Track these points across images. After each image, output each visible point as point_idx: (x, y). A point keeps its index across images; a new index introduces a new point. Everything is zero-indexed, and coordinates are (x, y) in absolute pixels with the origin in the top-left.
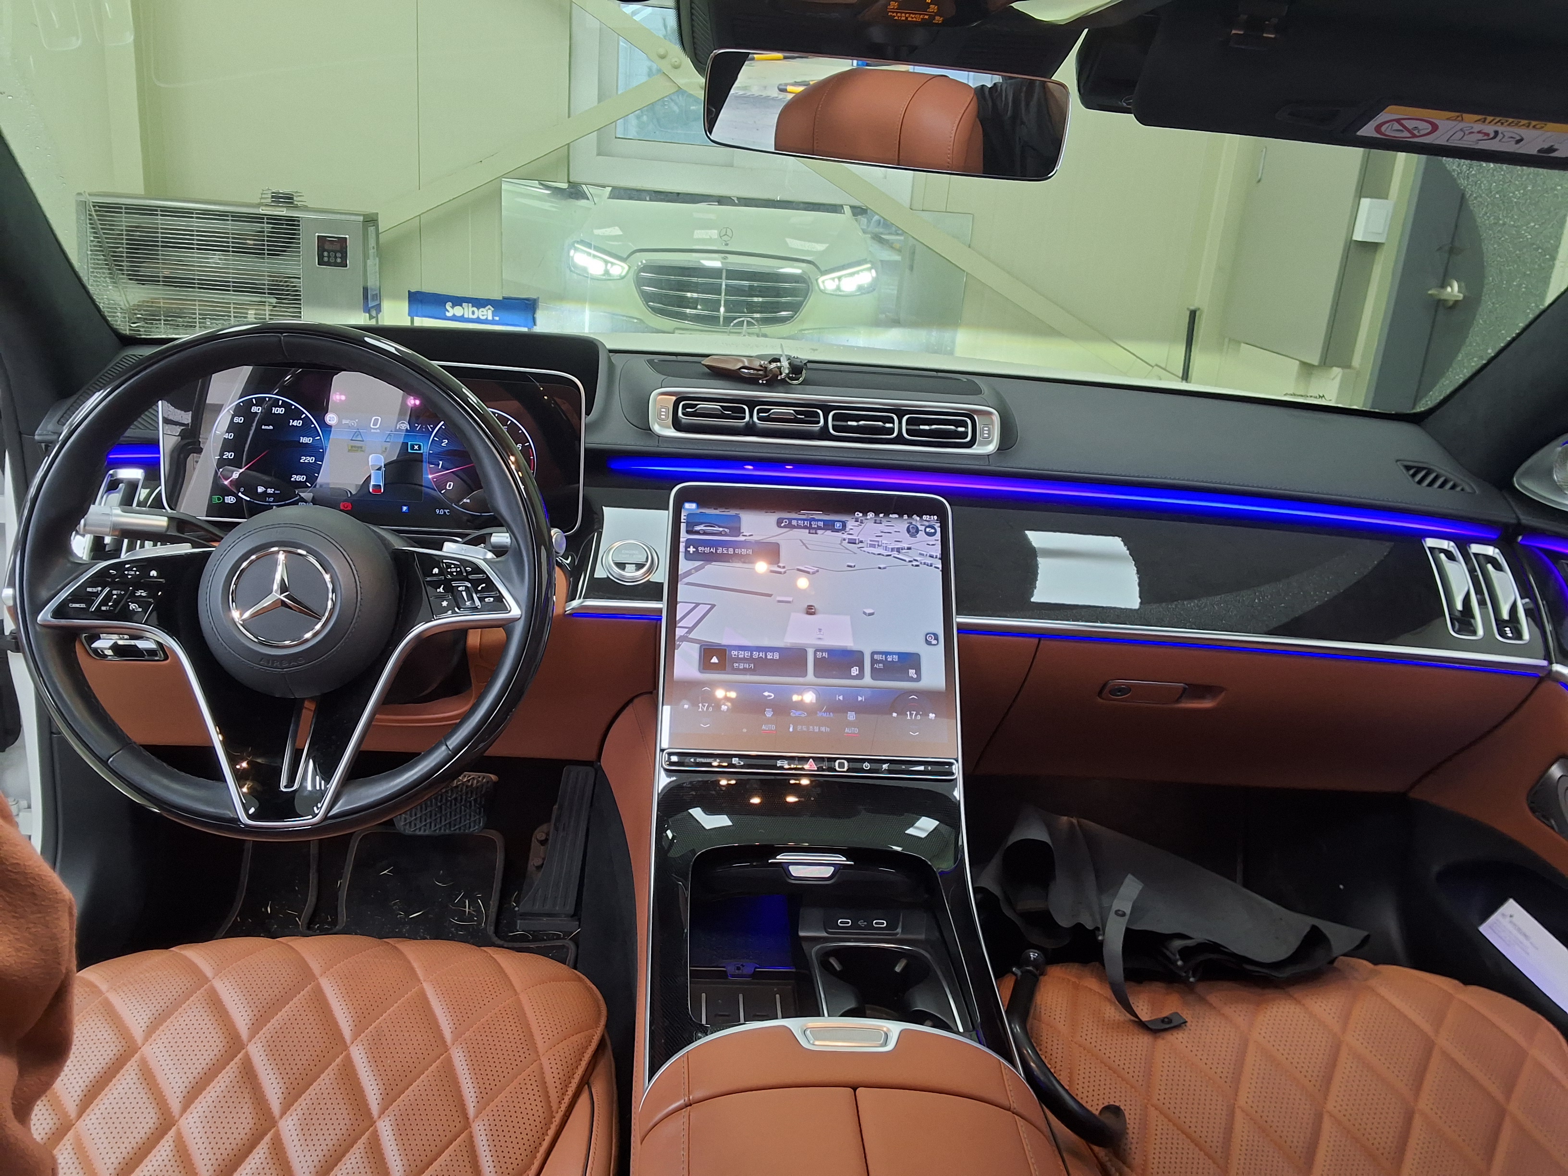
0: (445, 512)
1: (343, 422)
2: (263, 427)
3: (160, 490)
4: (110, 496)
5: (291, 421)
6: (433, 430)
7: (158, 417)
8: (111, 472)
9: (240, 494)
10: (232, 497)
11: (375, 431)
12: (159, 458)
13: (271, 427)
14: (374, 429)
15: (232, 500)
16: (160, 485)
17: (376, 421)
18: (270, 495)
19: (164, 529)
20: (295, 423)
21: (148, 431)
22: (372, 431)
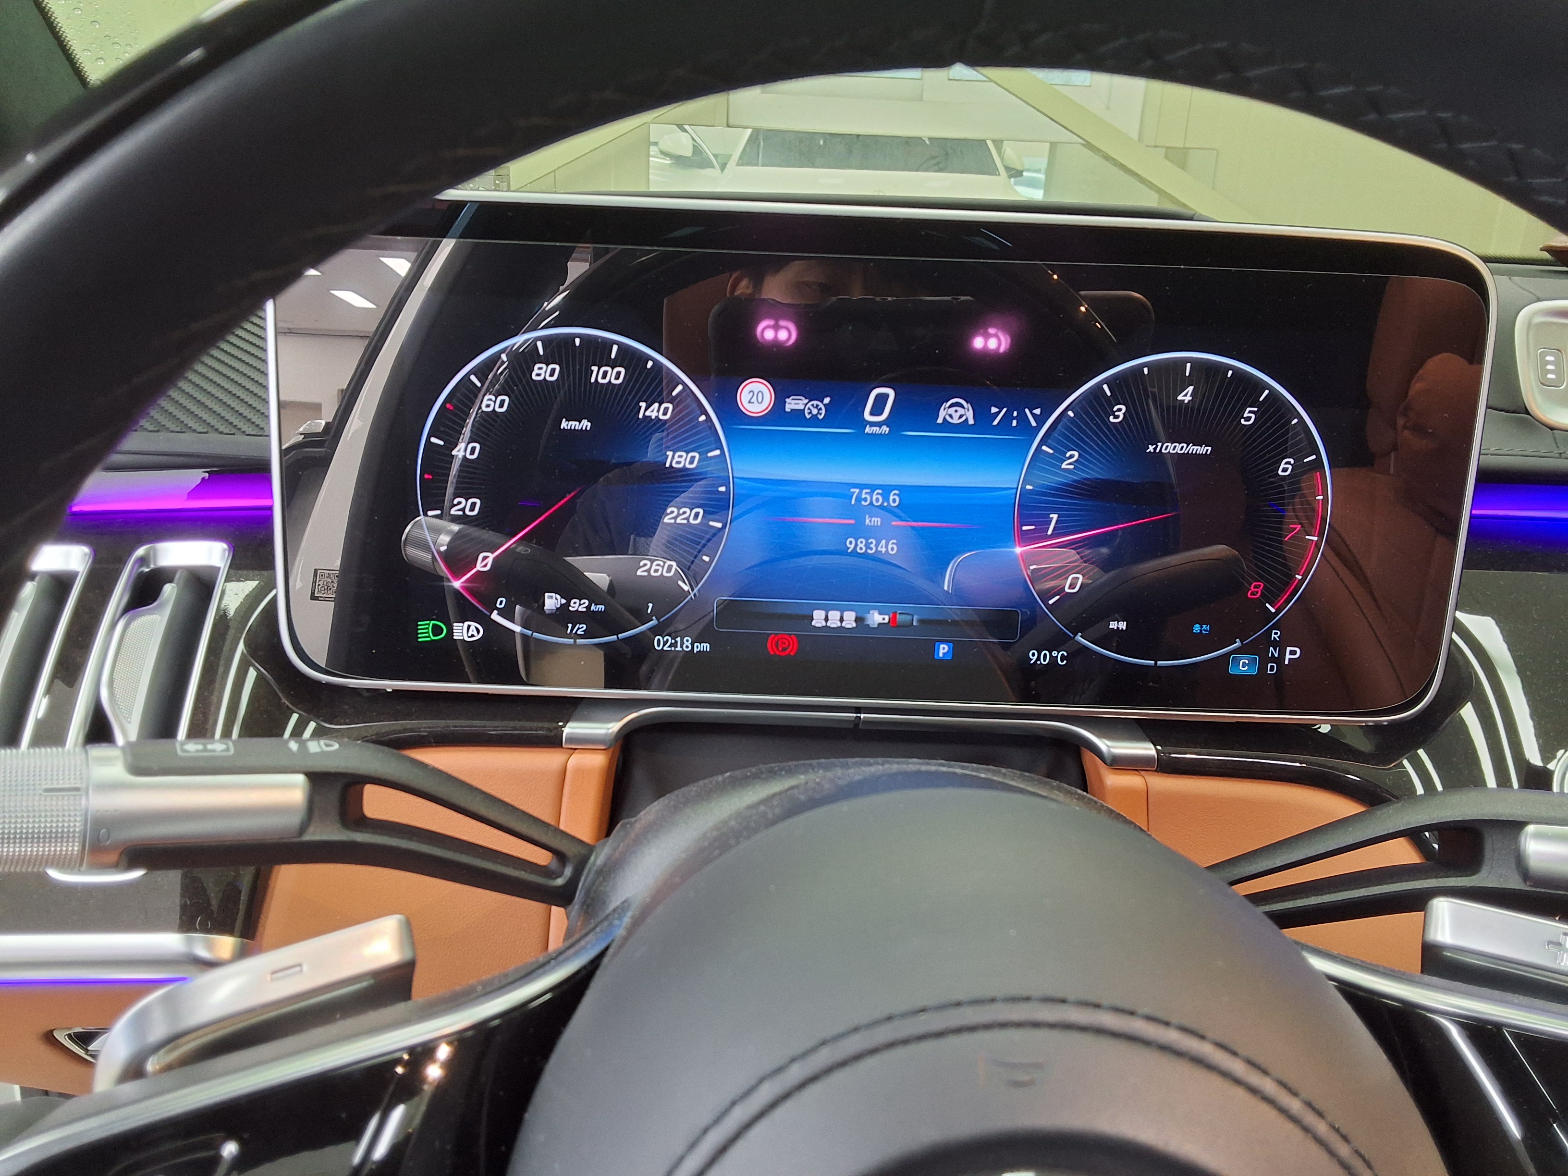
0: (1053, 659)
1: (788, 408)
2: (564, 424)
3: (275, 597)
4: (134, 625)
5: (643, 405)
6: (1040, 421)
7: (266, 402)
8: (140, 551)
9: (495, 616)
10: (474, 625)
11: (876, 429)
12: (270, 508)
13: (586, 424)
14: (873, 424)
15: (473, 631)
16: (274, 586)
17: (881, 400)
18: (577, 617)
19: (295, 820)
20: (654, 412)
21: (239, 437)
22: (868, 430)
